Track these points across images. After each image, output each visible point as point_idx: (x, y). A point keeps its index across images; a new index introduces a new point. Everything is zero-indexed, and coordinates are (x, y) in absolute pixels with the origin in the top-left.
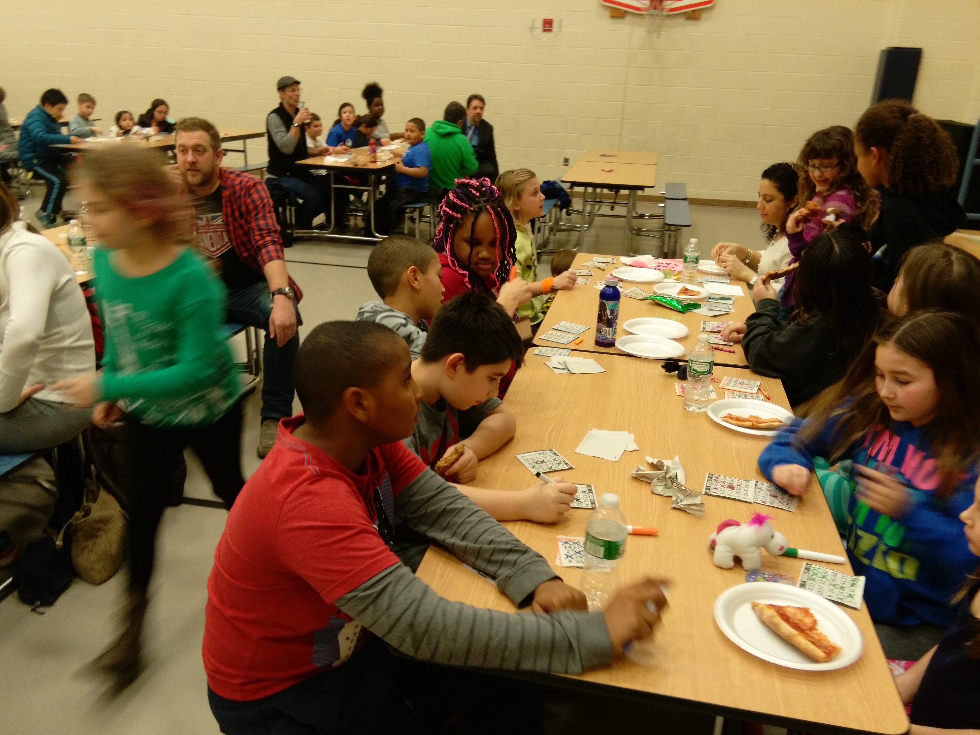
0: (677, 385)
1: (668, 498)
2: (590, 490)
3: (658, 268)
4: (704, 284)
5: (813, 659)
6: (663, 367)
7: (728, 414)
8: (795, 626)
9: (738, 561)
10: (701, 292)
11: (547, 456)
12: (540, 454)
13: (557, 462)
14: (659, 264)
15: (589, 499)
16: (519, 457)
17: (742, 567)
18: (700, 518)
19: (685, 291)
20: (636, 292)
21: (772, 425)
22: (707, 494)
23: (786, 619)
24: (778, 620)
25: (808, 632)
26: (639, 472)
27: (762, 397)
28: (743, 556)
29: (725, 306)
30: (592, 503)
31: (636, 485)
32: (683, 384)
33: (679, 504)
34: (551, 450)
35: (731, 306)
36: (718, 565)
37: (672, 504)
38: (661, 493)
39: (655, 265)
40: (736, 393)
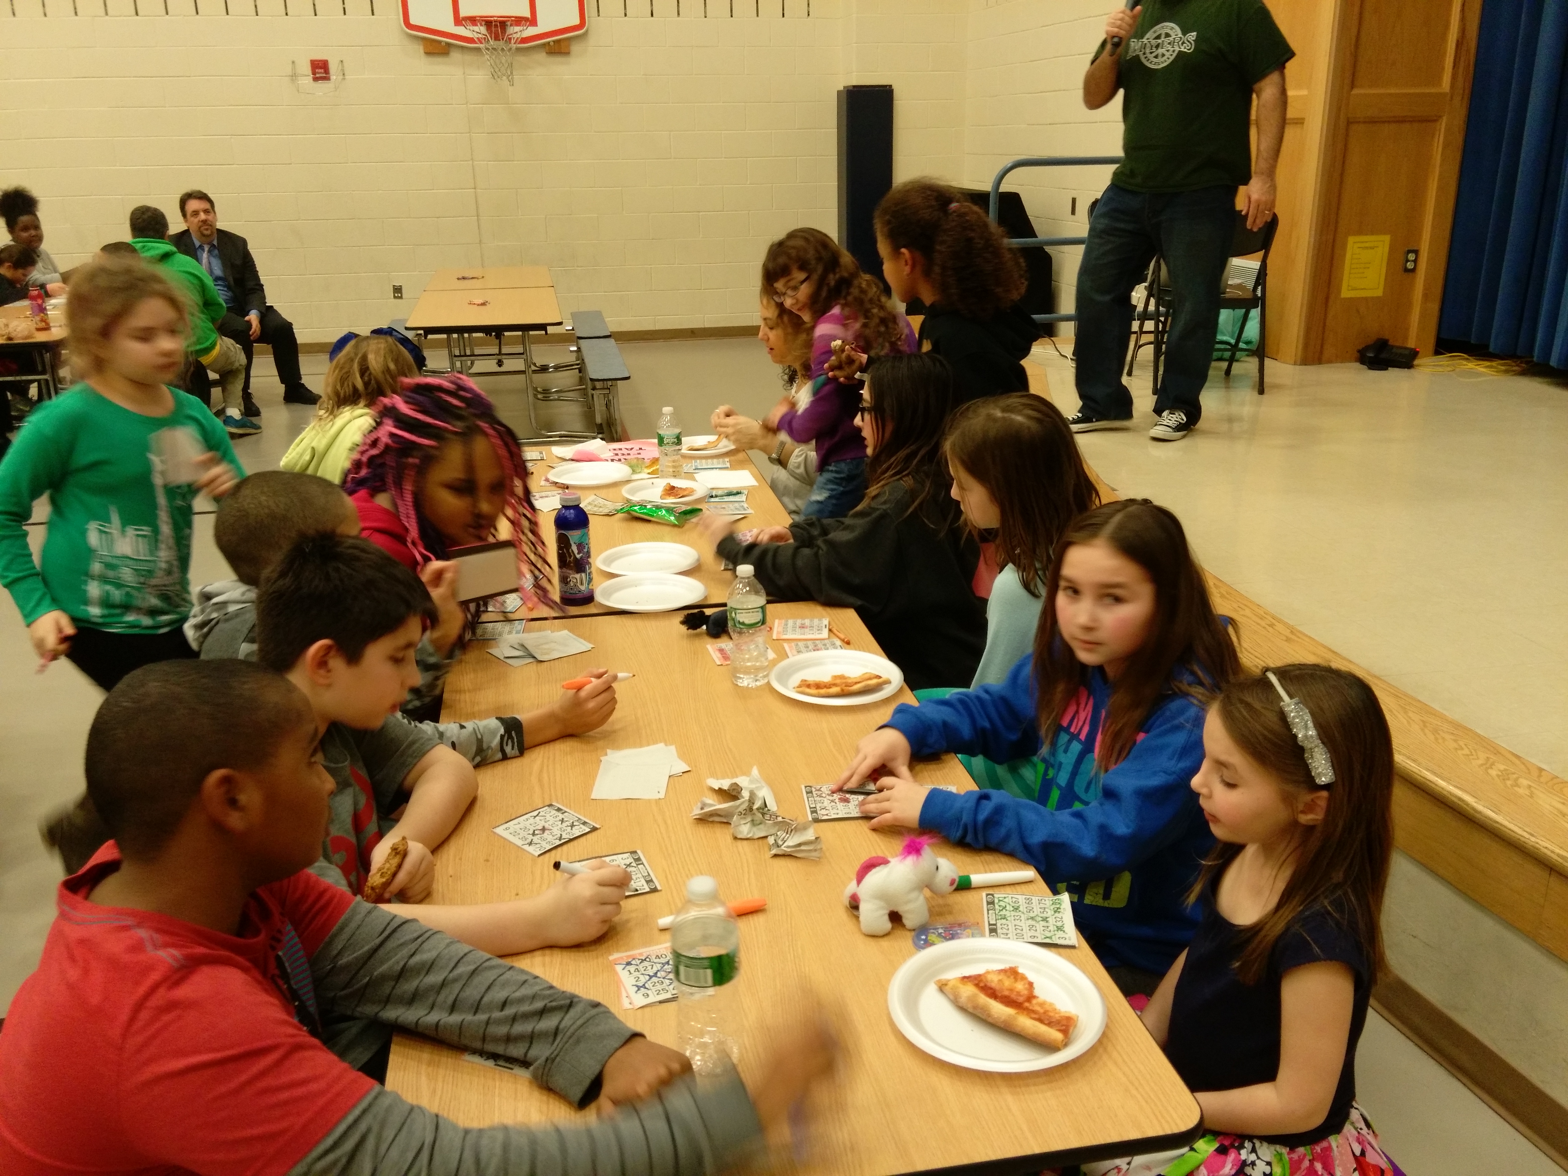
0: (712, 648)
1: (760, 841)
2: (638, 859)
3: (617, 458)
4: (695, 475)
5: (1049, 1047)
6: (683, 623)
7: (802, 681)
8: (1008, 1001)
9: (895, 918)
10: (695, 488)
11: (548, 817)
12: (535, 817)
13: (568, 823)
14: (616, 452)
15: (640, 875)
16: (500, 831)
17: (904, 926)
18: (817, 862)
19: (671, 490)
20: (596, 503)
21: (868, 685)
22: (817, 821)
23: (992, 993)
24: (984, 999)
25: (1027, 1004)
26: (707, 810)
27: (838, 643)
28: (901, 909)
29: (737, 505)
30: (647, 882)
31: (703, 831)
32: (719, 645)
33: (783, 847)
34: (550, 805)
35: (745, 505)
36: (870, 933)
37: (770, 850)
38: (749, 836)
39: (609, 455)
40: (801, 644)
